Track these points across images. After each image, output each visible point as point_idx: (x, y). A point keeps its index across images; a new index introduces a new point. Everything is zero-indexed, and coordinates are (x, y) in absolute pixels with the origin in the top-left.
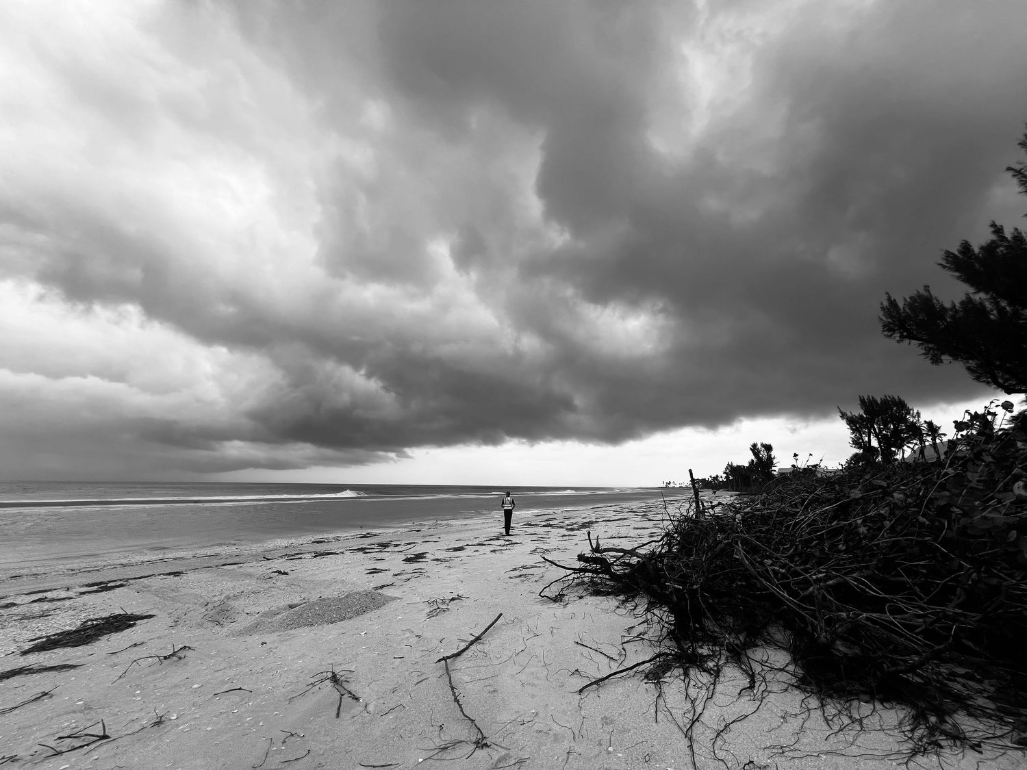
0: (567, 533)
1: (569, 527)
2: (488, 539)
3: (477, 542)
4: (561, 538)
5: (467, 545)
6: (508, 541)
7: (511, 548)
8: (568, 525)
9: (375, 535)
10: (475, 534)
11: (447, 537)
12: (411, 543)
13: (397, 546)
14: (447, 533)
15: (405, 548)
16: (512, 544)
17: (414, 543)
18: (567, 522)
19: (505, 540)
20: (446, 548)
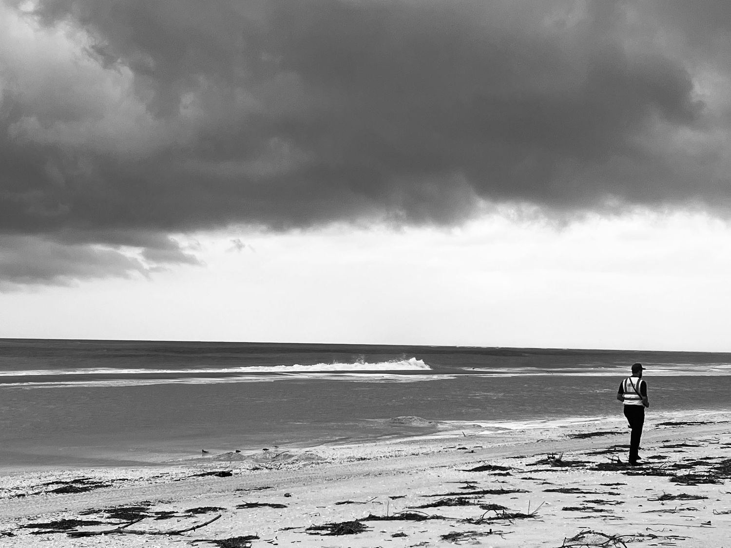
0: (675, 489)
1: (681, 473)
2: (431, 501)
3: (398, 508)
4: (658, 505)
5: (372, 518)
6: (494, 507)
7: (505, 529)
8: (678, 467)
9: (98, 485)
10: (394, 485)
11: (308, 493)
12: (203, 510)
13: (164, 516)
14: (309, 481)
15: (188, 523)
16: (506, 517)
17: (215, 509)
18: (676, 457)
19: (483, 507)
20: (309, 523)
